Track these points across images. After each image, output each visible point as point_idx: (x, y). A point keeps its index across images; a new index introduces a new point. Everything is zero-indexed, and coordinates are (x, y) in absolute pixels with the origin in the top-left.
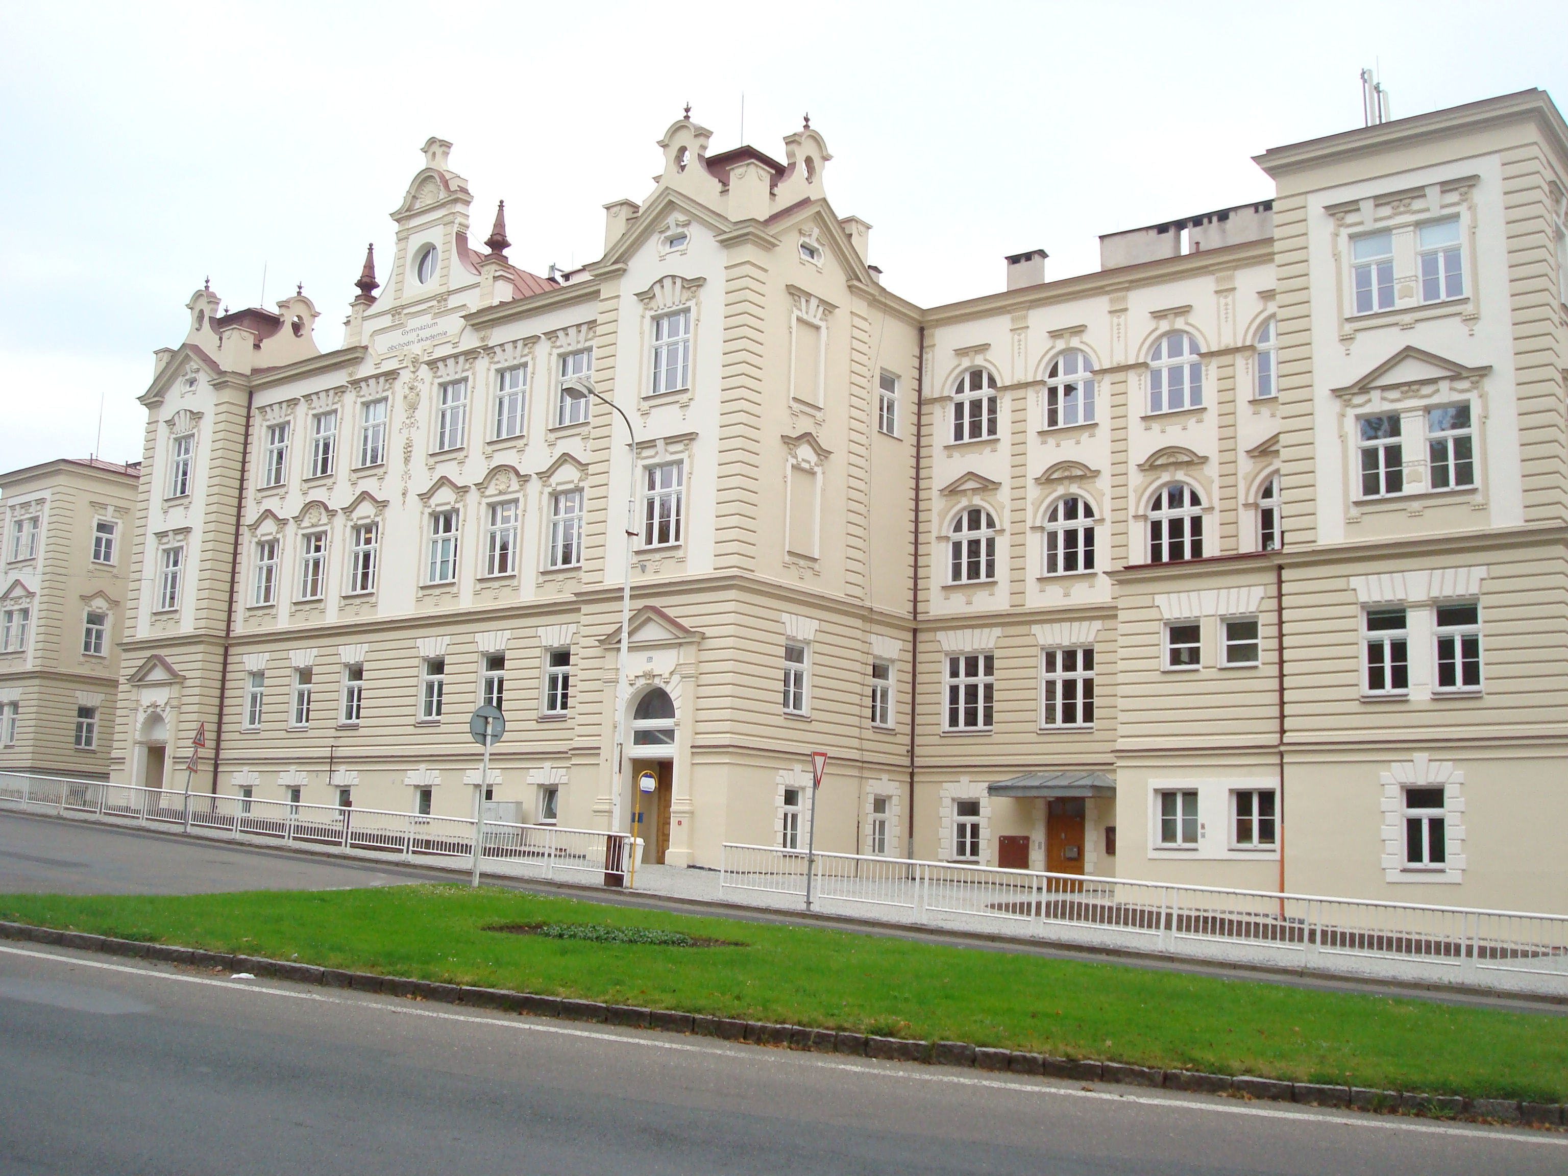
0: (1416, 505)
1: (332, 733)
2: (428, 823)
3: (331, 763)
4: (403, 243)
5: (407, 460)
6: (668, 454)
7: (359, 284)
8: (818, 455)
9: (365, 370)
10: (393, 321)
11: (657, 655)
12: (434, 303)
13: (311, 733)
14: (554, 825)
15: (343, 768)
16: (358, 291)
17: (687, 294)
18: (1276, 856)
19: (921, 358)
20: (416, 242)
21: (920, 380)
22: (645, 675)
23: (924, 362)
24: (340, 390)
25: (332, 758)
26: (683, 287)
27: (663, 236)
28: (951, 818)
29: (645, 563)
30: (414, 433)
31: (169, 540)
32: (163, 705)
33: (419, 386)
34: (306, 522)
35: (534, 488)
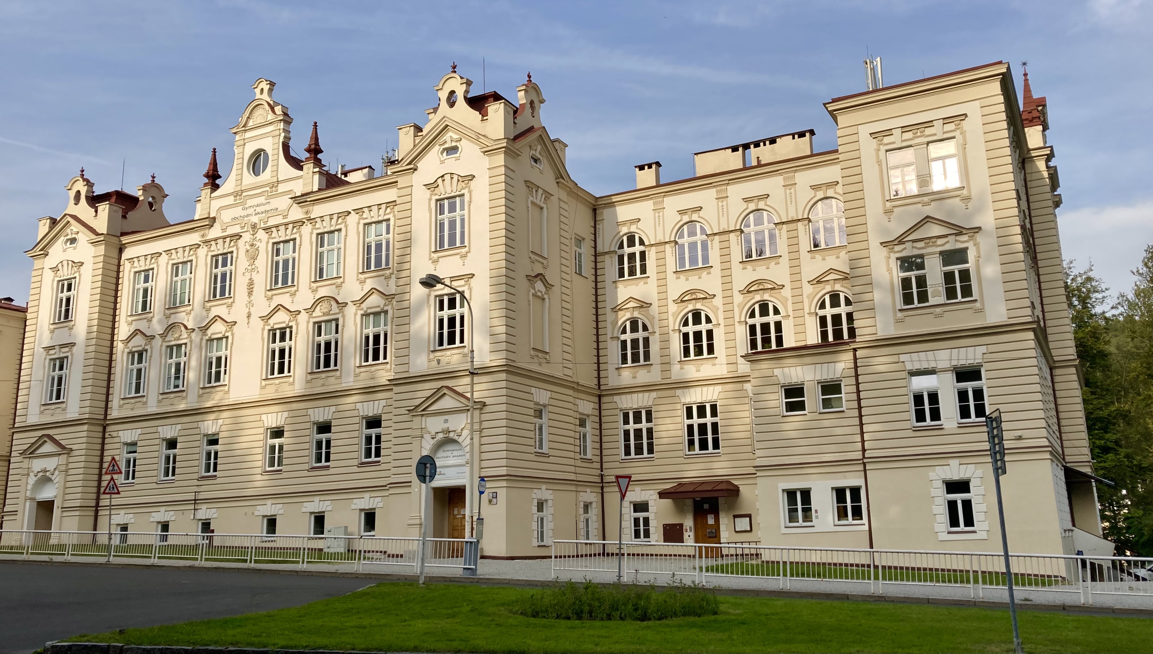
0: (938, 310)
1: (196, 482)
2: (274, 540)
3: (195, 503)
4: (240, 148)
5: (250, 293)
6: (455, 287)
7: (207, 176)
8: (546, 287)
9: (212, 234)
10: (235, 200)
11: (450, 418)
12: (268, 188)
13: (177, 484)
14: (374, 536)
15: (204, 507)
16: (206, 180)
17: (461, 185)
18: (866, 528)
19: (595, 227)
20: (250, 149)
21: (595, 241)
22: (443, 431)
23: (597, 230)
24: (194, 247)
25: (195, 500)
26: (458, 180)
27: (441, 148)
28: (629, 514)
29: (439, 358)
30: (255, 276)
31: (56, 353)
32: (52, 471)
33: (258, 244)
34: (170, 337)
35: (350, 311)
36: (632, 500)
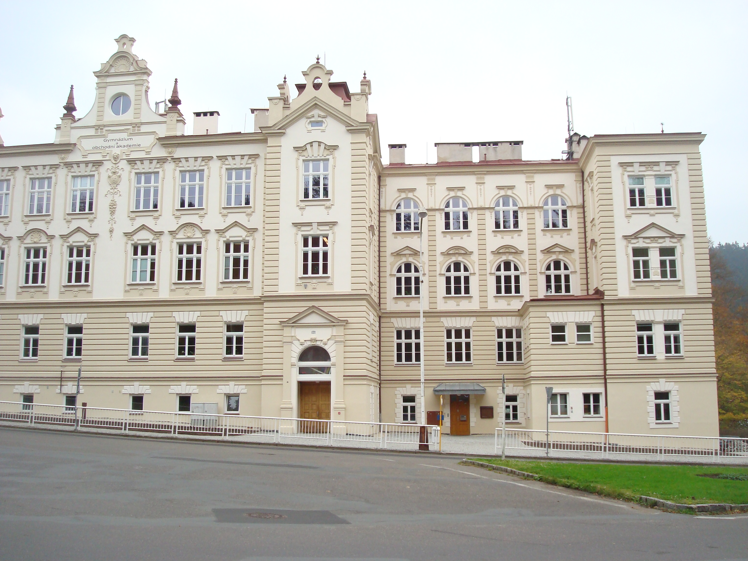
0: (657, 284)
1: (60, 363)
2: (142, 414)
3: (61, 381)
4: (102, 90)
5: (112, 213)
6: (319, 231)
7: (65, 108)
8: (373, 236)
9: (72, 158)
10: (96, 133)
11: (317, 330)
12: (130, 127)
13: (40, 363)
14: (238, 414)
15: (69, 384)
16: (65, 112)
17: (327, 152)
18: (604, 419)
19: (379, 190)
20: (112, 91)
21: (379, 200)
22: (311, 340)
23: (381, 193)
24: (54, 167)
25: (61, 378)
26: (325, 148)
27: (309, 120)
28: (399, 403)
29: (307, 284)
30: (116, 198)
33: (120, 172)
34: (28, 240)
35: (213, 237)
36: (403, 393)
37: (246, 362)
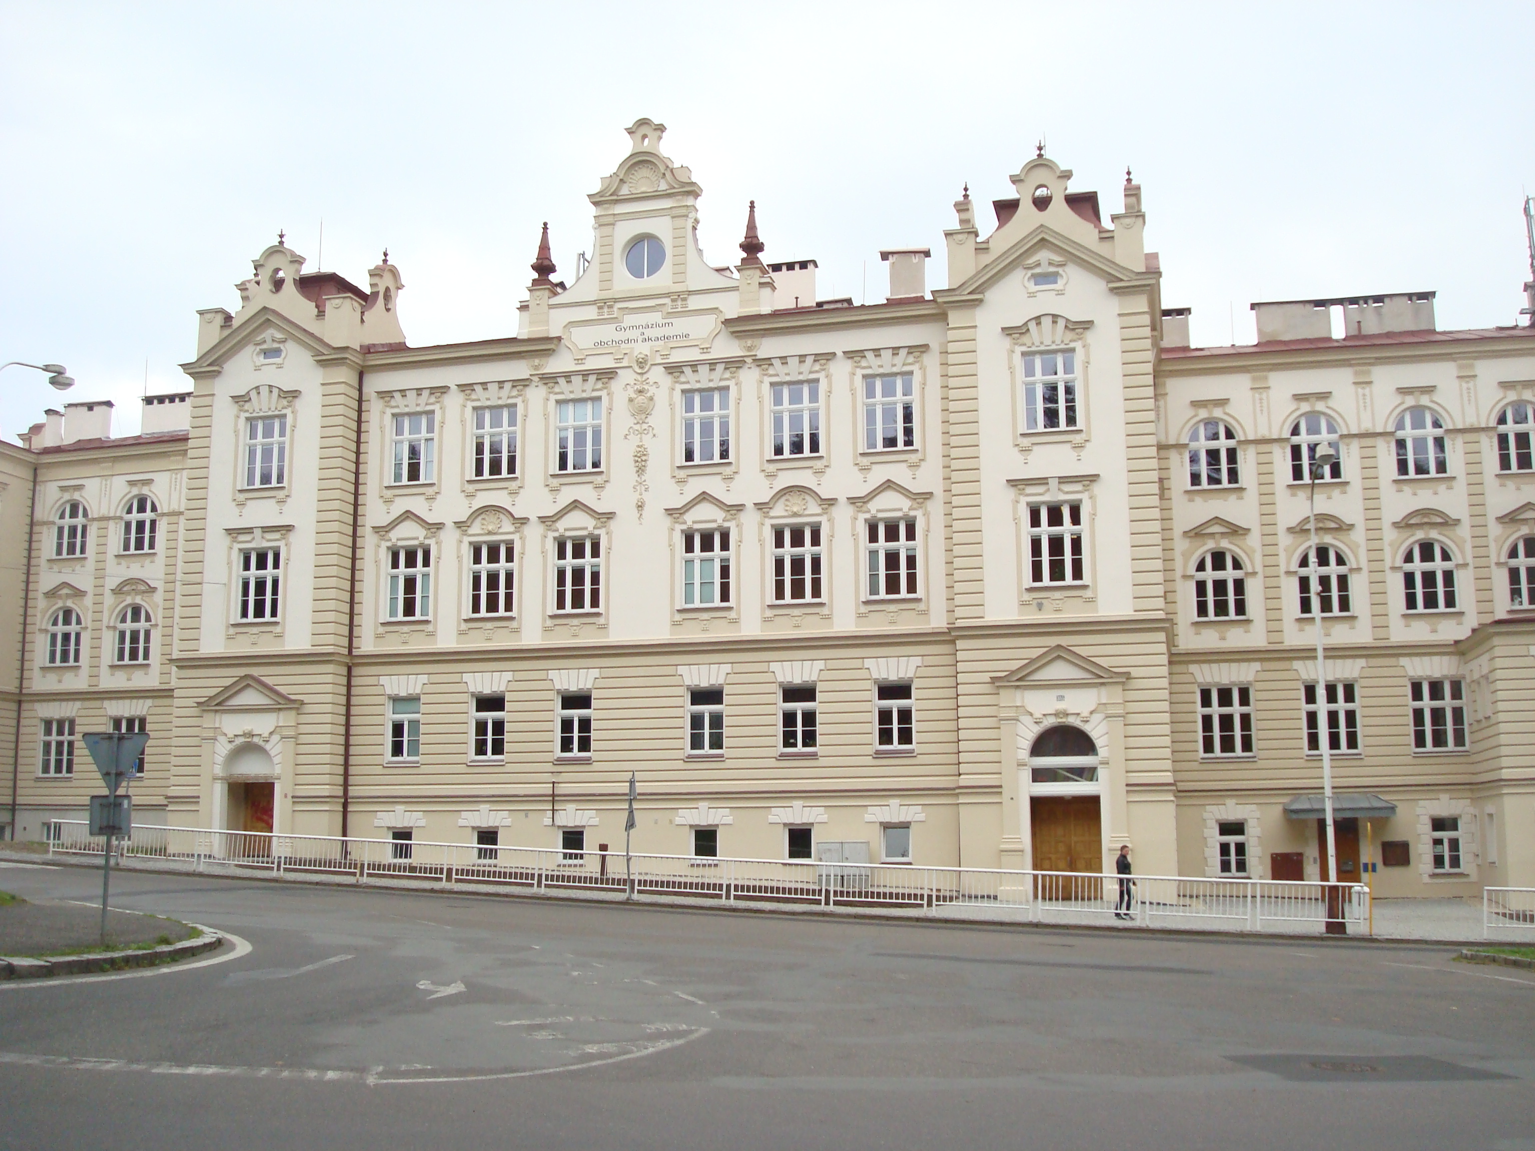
1: (549, 767)
2: (716, 865)
3: (553, 802)
4: (607, 230)
5: (641, 470)
6: (1061, 493)
7: (536, 268)
9: (555, 365)
10: (599, 314)
11: (1069, 694)
12: (666, 301)
13: (509, 768)
14: (910, 864)
15: (571, 807)
17: (1070, 335)
20: (625, 231)
22: (1056, 715)
24: (521, 384)
25: (554, 798)
26: (1066, 327)
27: (1030, 273)
28: (1216, 838)
29: (1043, 601)
30: (647, 441)
31: (254, 539)
32: (266, 735)
33: (652, 390)
34: (476, 528)
35: (843, 514)
36: (1220, 817)
37: (921, 759)
